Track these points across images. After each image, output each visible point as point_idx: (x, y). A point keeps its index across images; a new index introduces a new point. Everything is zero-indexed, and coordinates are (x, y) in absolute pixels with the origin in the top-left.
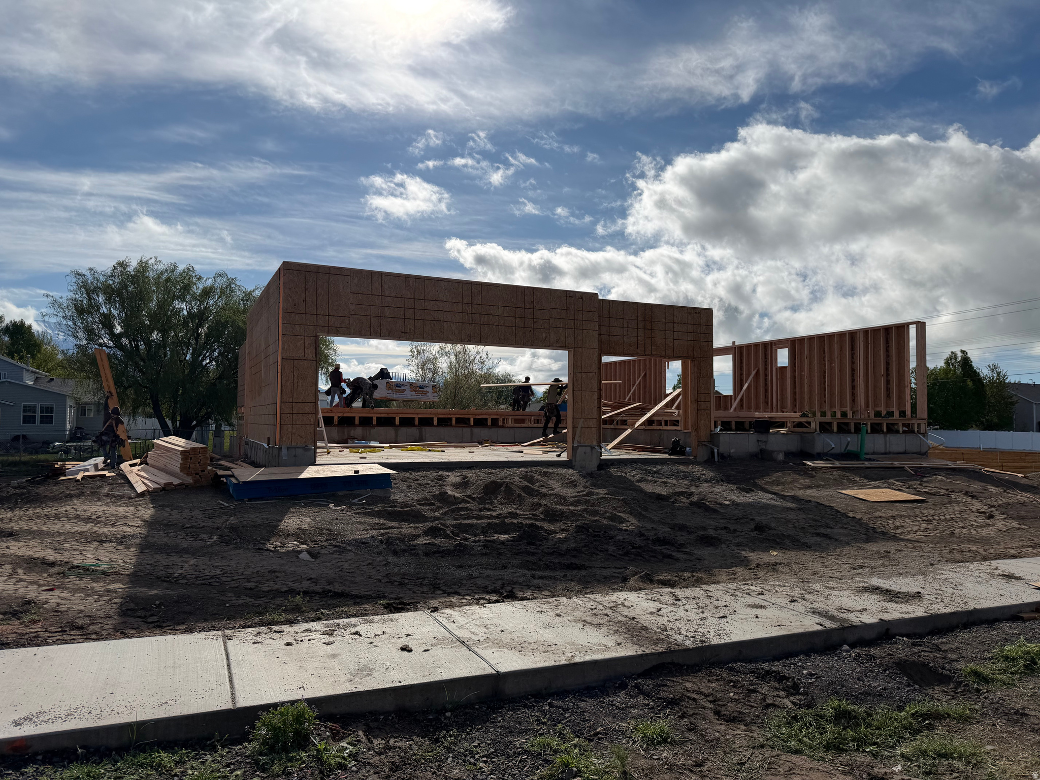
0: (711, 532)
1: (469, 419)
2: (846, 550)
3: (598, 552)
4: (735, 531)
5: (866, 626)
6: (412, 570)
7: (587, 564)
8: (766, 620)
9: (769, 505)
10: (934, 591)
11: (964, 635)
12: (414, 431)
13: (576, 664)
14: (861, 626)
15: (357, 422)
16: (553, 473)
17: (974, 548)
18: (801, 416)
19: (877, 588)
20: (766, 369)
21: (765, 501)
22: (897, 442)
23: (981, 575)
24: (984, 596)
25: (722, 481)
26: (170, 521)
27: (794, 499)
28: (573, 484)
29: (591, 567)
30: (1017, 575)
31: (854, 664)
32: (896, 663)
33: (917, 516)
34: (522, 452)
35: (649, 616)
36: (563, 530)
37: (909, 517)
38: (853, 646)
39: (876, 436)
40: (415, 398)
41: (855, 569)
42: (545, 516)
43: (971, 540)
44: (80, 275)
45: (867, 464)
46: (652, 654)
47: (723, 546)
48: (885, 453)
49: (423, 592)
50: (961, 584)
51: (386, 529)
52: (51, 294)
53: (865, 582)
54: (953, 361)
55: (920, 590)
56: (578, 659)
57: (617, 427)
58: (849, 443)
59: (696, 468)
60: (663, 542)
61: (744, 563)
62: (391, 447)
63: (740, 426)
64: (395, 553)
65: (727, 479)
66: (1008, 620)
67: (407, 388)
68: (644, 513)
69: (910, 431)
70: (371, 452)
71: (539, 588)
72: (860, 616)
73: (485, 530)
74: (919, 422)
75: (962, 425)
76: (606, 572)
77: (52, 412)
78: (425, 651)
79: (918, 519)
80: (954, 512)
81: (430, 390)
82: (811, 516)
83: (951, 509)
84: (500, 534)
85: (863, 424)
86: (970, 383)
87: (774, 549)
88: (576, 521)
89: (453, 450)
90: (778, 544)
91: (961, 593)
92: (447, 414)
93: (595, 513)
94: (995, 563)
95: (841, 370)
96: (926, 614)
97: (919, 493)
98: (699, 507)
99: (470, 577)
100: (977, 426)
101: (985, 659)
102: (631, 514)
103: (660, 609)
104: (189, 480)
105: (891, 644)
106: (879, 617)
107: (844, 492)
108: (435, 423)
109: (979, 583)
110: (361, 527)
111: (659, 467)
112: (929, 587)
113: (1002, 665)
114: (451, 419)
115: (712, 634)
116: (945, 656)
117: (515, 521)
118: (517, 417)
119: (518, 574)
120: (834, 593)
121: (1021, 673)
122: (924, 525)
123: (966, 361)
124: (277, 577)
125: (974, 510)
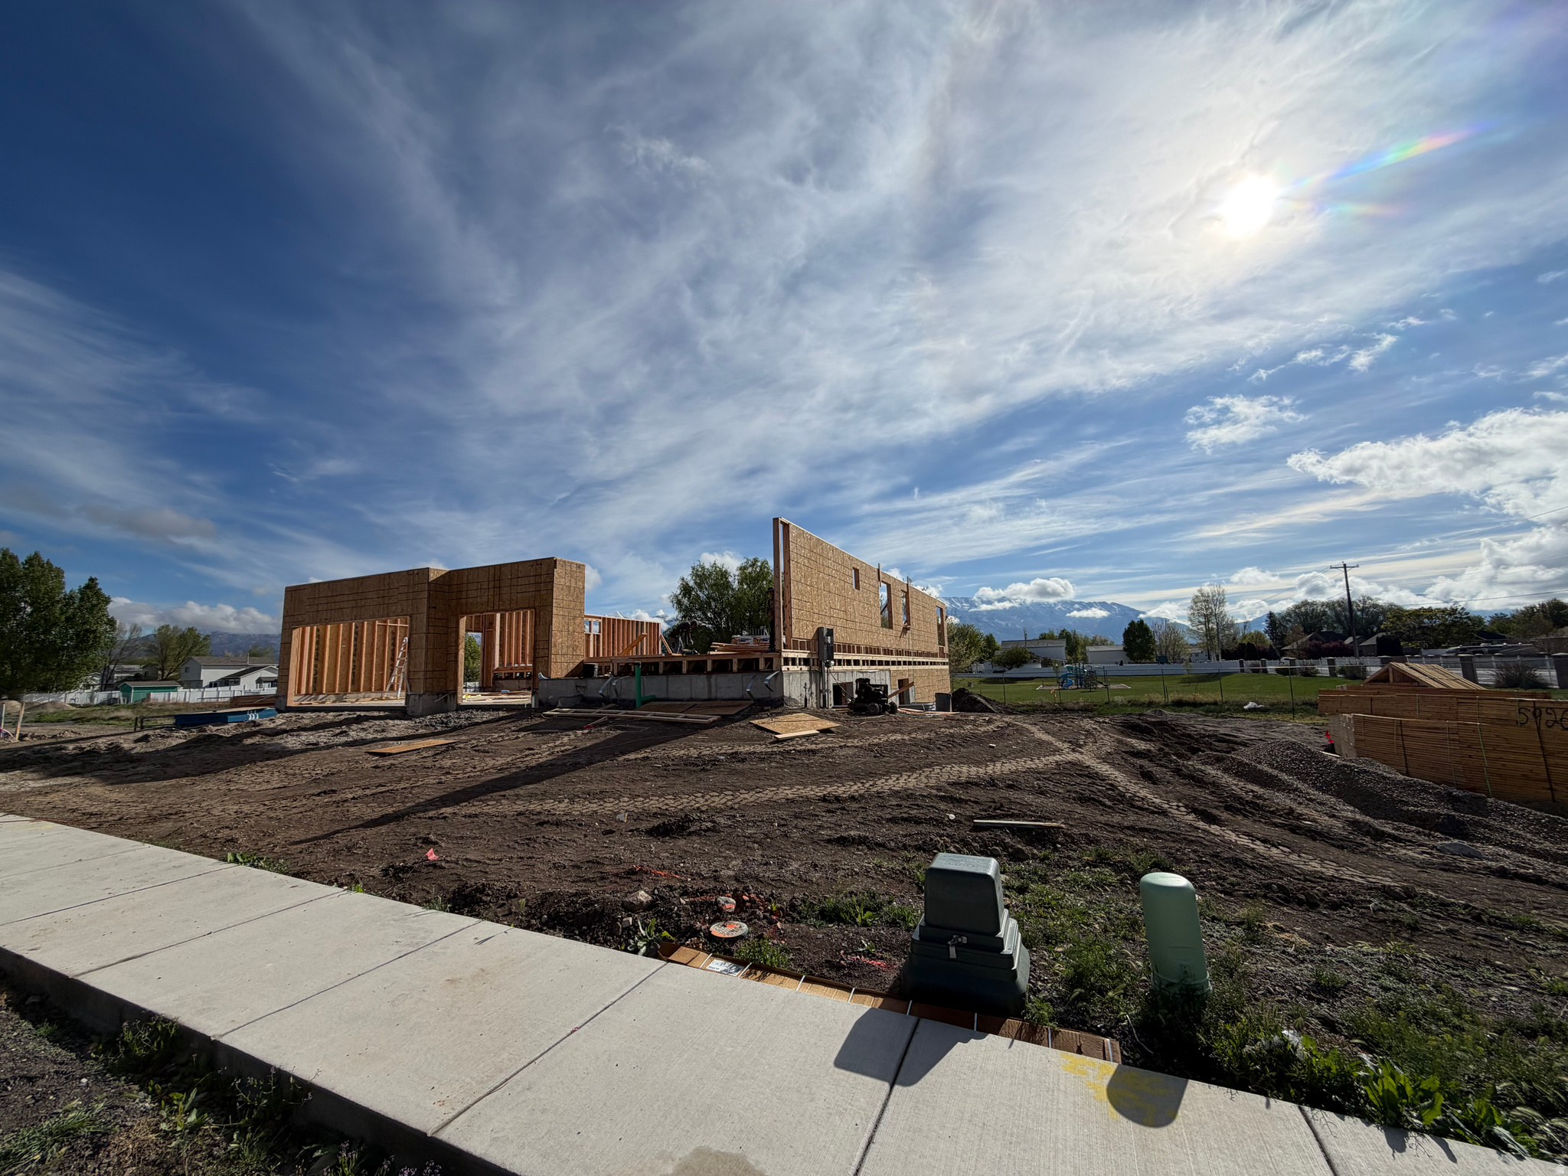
22: (727, 685)
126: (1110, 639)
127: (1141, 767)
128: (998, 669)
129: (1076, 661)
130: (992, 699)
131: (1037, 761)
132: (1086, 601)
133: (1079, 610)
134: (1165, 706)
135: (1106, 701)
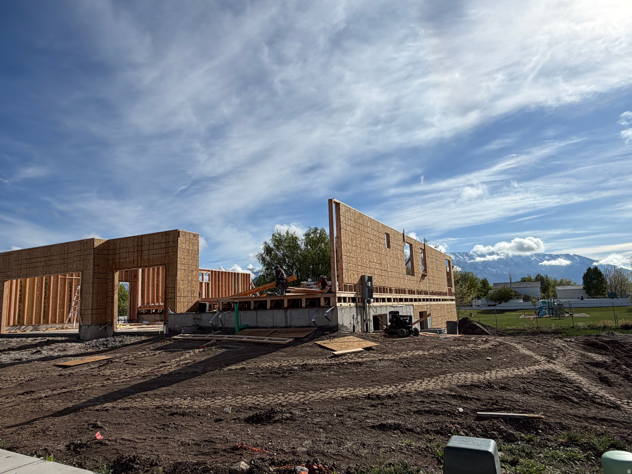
126: (573, 281)
127: (599, 374)
128: (491, 303)
129: (548, 297)
130: (488, 325)
131: (522, 370)
132: (555, 253)
133: (548, 260)
134: (616, 329)
135: (572, 325)
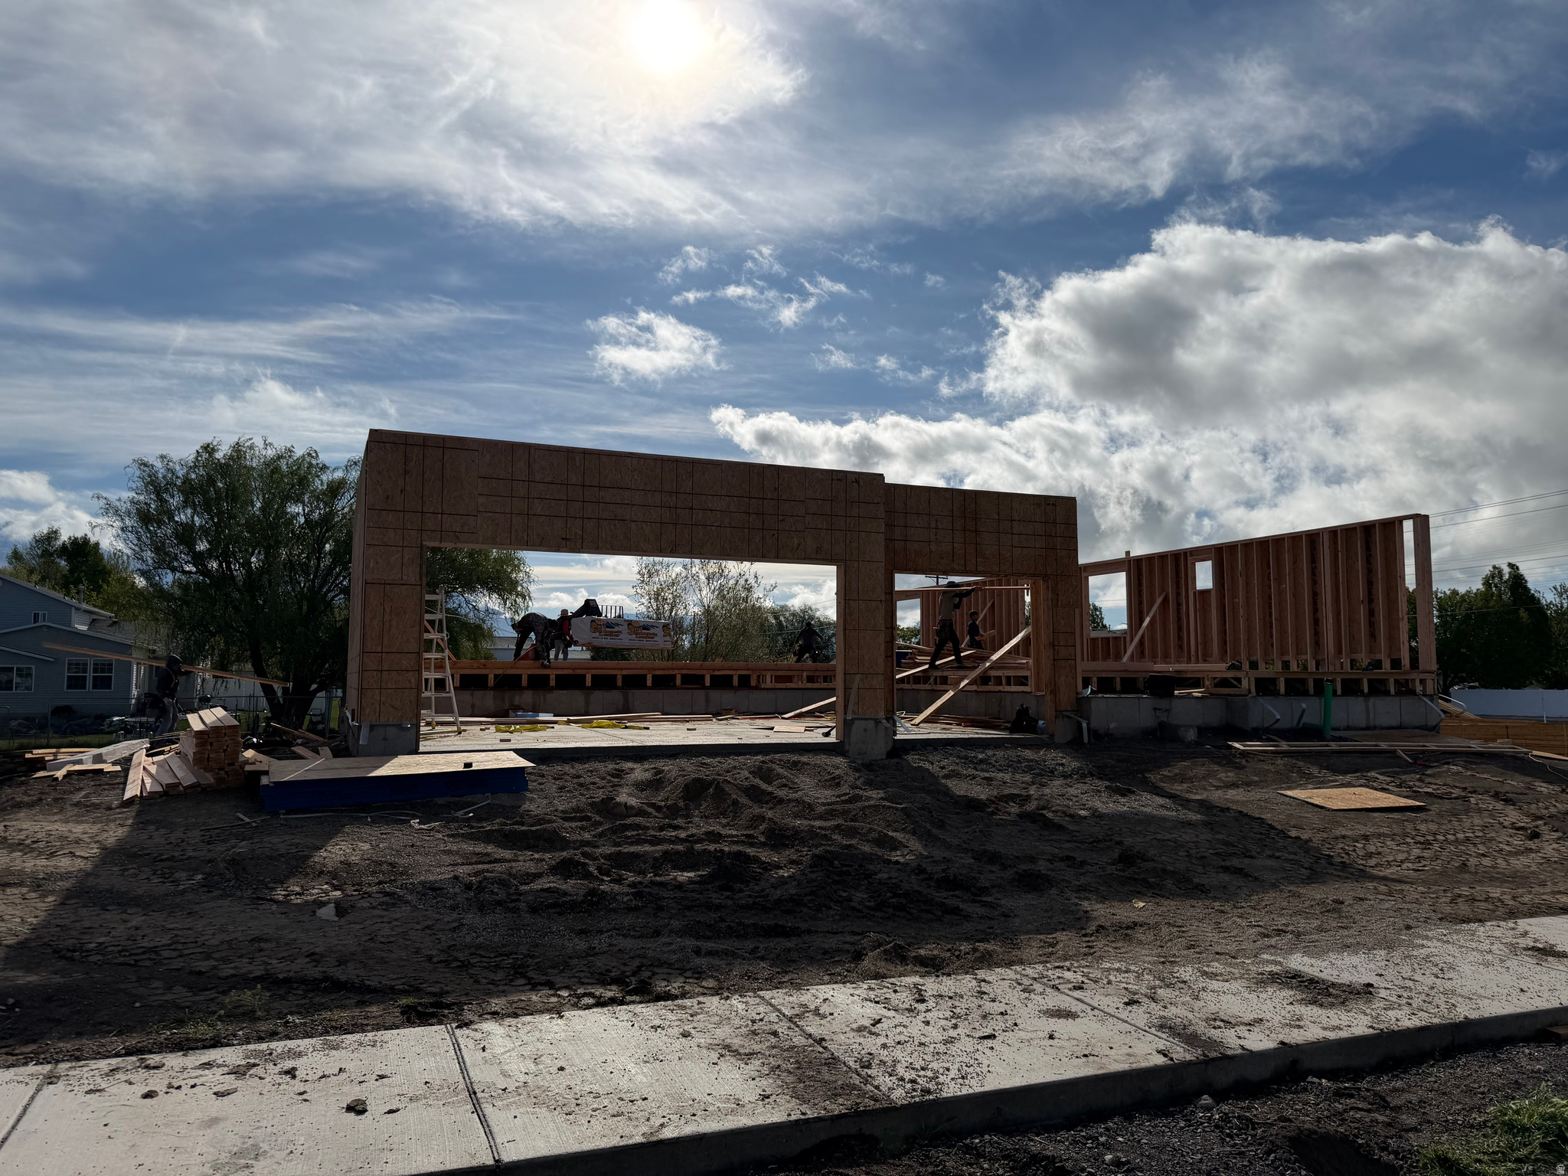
0: (1042, 866)
1: (703, 677)
2: (1269, 897)
3: (832, 904)
4: (1083, 863)
5: (1252, 1057)
6: (496, 939)
7: (803, 926)
8: (1066, 1044)
9: (1154, 817)
10: (1400, 982)
11: (1440, 1073)
12: (615, 696)
13: (661, 1142)
14: (1241, 1056)
15: (524, 682)
16: (808, 764)
17: (1495, 892)
18: (1229, 668)
19: (1296, 975)
20: (1178, 594)
21: (1148, 810)
22: (1387, 710)
23: (1494, 948)
24: (1489, 993)
25: (1092, 775)
26: (143, 848)
27: (1205, 806)
28: (835, 782)
29: (809, 932)
30: (1559, 948)
31: (1214, 1137)
32: (1291, 1139)
33: (1406, 835)
34: (772, 729)
35: (852, 1034)
36: (793, 862)
37: (1392, 837)
38: (1220, 1096)
39: (1351, 700)
40: (637, 643)
41: (1267, 936)
42: (768, 838)
43: (1495, 877)
44: (145, 465)
45: (1334, 746)
46: (818, 1119)
47: (1054, 891)
48: (1368, 728)
49: (492, 982)
50: (1452, 968)
51: (490, 862)
52: (104, 495)
53: (1276, 963)
54: (1496, 580)
55: (1373, 979)
56: (668, 1133)
57: (935, 687)
58: (1303, 711)
59: (1052, 754)
60: (951, 883)
61: (1078, 922)
62: (569, 722)
63: (1130, 685)
64: (482, 908)
65: (1100, 773)
66: (1527, 1040)
67: (624, 628)
68: (935, 831)
69: (1405, 690)
70: (530, 730)
71: (699, 974)
72: (1246, 1034)
73: (659, 864)
74: (1422, 676)
75: (1515, 681)
76: (832, 942)
77: (110, 671)
78: (391, 1112)
79: (1409, 840)
80: (1472, 829)
81: (659, 631)
82: (1220, 837)
83: (1467, 823)
84: (683, 870)
85: (1328, 680)
86: (1523, 614)
87: (1140, 895)
88: (817, 847)
89: (667, 725)
90: (1150, 886)
91: (1448, 985)
92: (668, 669)
93: (852, 833)
94: (1523, 924)
95: (1296, 595)
96: (1371, 1031)
97: (1415, 795)
98: (1034, 822)
99: (591, 952)
100: (1538, 681)
101: (1472, 1126)
102: (914, 833)
103: (879, 1021)
104: (209, 779)
105: (1296, 1092)
106: (1281, 1037)
107: (1289, 793)
108: (649, 683)
109: (1487, 964)
110: (447, 859)
111: (990, 753)
112: (1391, 973)
113: (1498, 1142)
114: (674, 677)
115: (953, 1073)
116: (1394, 1119)
117: (712, 847)
118: (779, 673)
119: (673, 947)
120: (1215, 985)
121: (1537, 1160)
122: (1416, 852)
123: (1517, 581)
124: (261, 950)
125: (1506, 824)
